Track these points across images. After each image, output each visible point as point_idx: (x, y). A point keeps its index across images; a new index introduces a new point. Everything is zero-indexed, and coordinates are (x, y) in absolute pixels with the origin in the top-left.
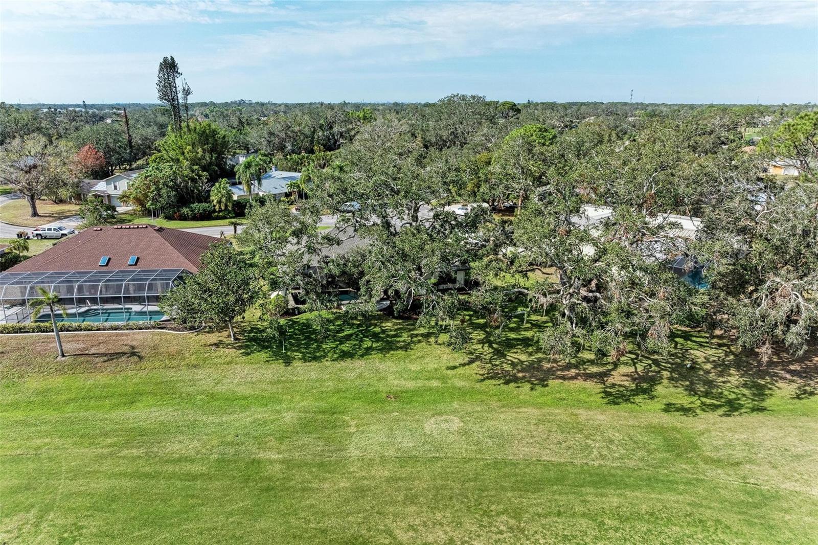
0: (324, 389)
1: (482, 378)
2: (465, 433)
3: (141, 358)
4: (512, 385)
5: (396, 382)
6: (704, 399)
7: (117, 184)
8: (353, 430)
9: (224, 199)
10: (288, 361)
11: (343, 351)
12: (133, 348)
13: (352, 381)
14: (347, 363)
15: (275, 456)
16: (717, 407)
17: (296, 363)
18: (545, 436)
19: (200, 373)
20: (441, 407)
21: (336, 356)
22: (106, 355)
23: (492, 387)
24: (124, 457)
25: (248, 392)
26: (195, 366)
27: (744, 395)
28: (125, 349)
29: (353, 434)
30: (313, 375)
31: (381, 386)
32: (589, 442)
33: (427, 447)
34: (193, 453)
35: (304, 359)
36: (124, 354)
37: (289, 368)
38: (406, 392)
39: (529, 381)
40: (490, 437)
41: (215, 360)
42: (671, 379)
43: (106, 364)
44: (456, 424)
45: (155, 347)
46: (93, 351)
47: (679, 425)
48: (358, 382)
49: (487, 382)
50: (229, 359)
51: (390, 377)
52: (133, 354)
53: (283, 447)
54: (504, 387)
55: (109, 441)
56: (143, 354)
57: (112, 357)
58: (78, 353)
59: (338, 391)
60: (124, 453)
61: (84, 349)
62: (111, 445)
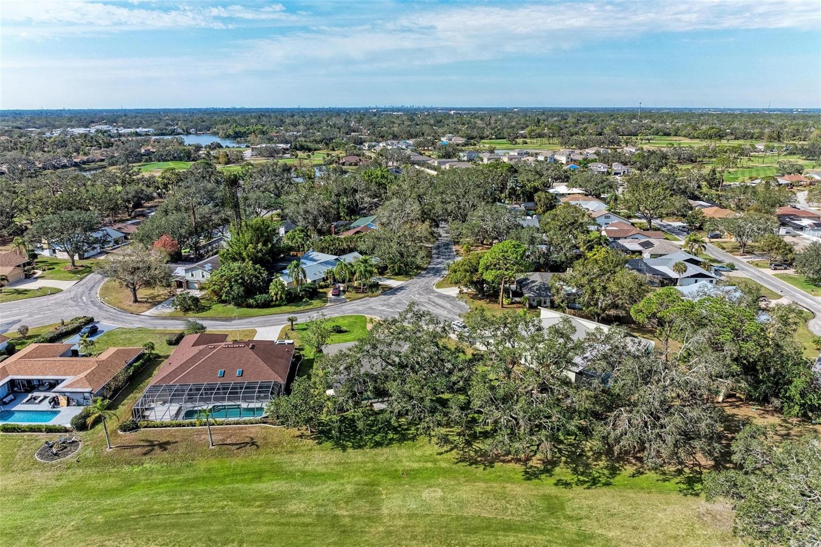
0: (366, 468)
1: (456, 461)
2: (443, 499)
3: (258, 447)
4: (474, 466)
5: (407, 464)
6: (580, 477)
7: (194, 272)
8: (384, 497)
9: (279, 292)
10: (344, 448)
11: (376, 442)
12: (252, 439)
13: (382, 463)
14: (379, 450)
15: (345, 513)
16: (585, 482)
17: (350, 450)
18: (485, 502)
19: (295, 457)
20: (432, 481)
21: (372, 445)
22: (237, 444)
23: (462, 468)
24: (269, 514)
25: (324, 470)
26: (291, 452)
27: (604, 474)
28: (247, 440)
29: (384, 499)
30: (360, 459)
31: (399, 467)
32: (508, 505)
33: (423, 508)
34: (303, 511)
35: (354, 447)
36: (248, 443)
37: (346, 453)
38: (413, 471)
39: (483, 464)
40: (457, 502)
41: (302, 448)
42: (566, 462)
43: (239, 451)
44: (440, 493)
45: (265, 438)
46: (228, 441)
47: (559, 495)
48: (386, 463)
49: (460, 464)
50: (309, 447)
51: (404, 460)
52: (253, 444)
53: (348, 508)
54: (469, 468)
55: (257, 503)
56: (258, 444)
57: (241, 445)
58: (220, 443)
59: (374, 470)
60: (268, 511)
61: (223, 440)
62: (259, 506)
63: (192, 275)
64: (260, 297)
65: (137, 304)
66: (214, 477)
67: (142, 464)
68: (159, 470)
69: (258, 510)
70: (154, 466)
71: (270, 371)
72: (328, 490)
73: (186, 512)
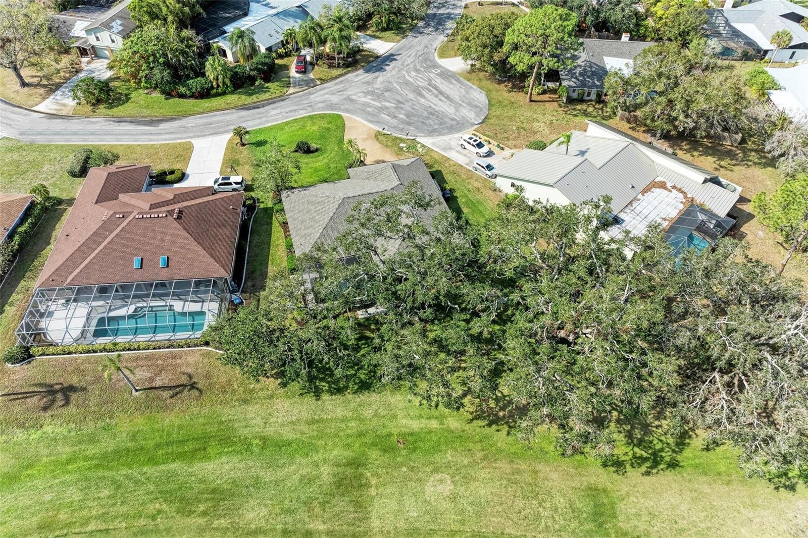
0: (349, 431)
1: (470, 417)
2: (454, 498)
3: (200, 391)
4: (494, 427)
5: (404, 421)
6: (636, 449)
7: (98, 35)
8: (373, 492)
9: (220, 77)
10: (318, 393)
11: (361, 381)
12: (190, 376)
13: (370, 420)
14: (365, 397)
15: (322, 527)
16: (645, 460)
17: (325, 397)
18: (510, 503)
19: (252, 410)
20: (437, 458)
21: (356, 387)
22: (170, 388)
23: (478, 430)
24: (217, 529)
25: (291, 436)
26: (245, 401)
27: (668, 444)
28: (184, 380)
29: (373, 497)
30: (340, 412)
31: (393, 428)
32: (541, 509)
33: (427, 518)
34: (264, 524)
35: (331, 392)
36: (184, 386)
37: (320, 402)
38: (412, 434)
39: (507, 423)
40: (472, 504)
41: (260, 394)
42: (618, 421)
43: (173, 400)
44: (447, 488)
45: (208, 376)
46: (158, 383)
47: (609, 486)
48: (375, 422)
49: (476, 423)
50: (270, 392)
51: (400, 414)
52: (193, 386)
53: (326, 516)
54: (487, 430)
55: (202, 508)
56: (199, 386)
57: (176, 389)
58: (147, 385)
59: (360, 435)
60: (216, 523)
61: (151, 379)
62: (205, 513)
63: (98, 39)
64: (196, 83)
65: (26, 89)
66: (142, 449)
67: (41, 427)
68: (65, 437)
69: (202, 521)
70: (58, 430)
71: (208, 258)
72: (296, 478)
73: (103, 526)
